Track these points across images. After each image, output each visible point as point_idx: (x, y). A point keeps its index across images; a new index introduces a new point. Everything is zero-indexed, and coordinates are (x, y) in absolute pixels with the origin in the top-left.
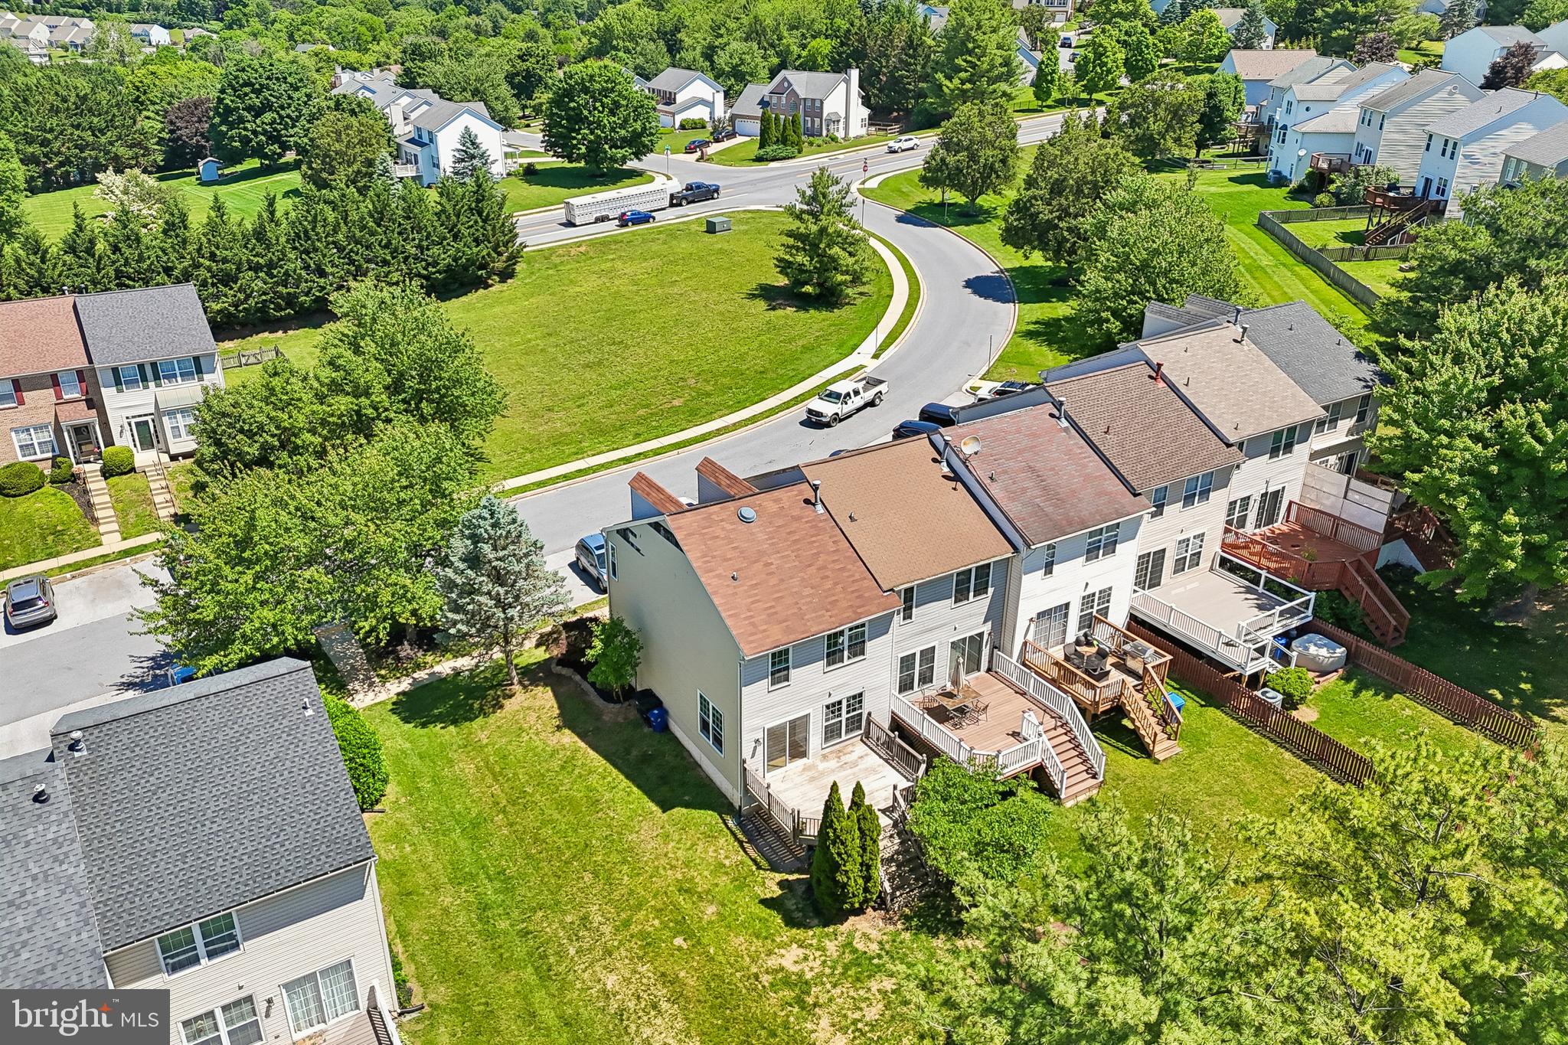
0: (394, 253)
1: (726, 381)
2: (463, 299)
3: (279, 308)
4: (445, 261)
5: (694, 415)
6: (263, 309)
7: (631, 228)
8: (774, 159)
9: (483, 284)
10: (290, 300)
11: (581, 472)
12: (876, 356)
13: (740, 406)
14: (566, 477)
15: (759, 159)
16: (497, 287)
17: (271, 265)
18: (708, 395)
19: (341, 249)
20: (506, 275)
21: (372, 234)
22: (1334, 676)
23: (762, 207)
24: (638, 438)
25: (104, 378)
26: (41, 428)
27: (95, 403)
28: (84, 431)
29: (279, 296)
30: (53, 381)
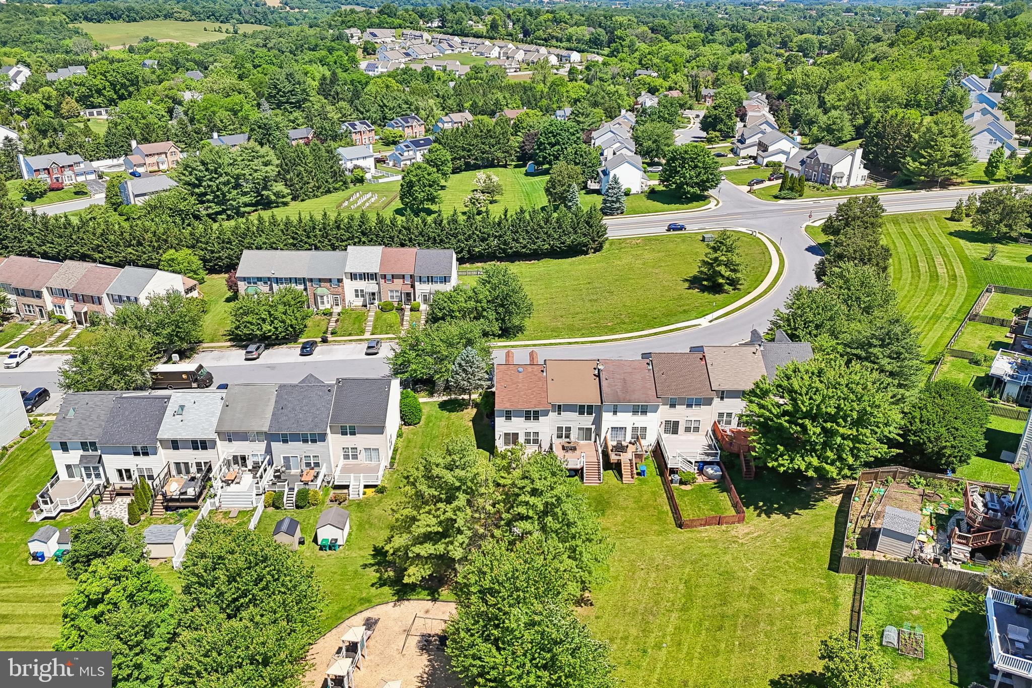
0: (549, 236)
1: (636, 319)
2: (574, 259)
3: (500, 253)
4: (568, 242)
5: (612, 331)
6: (494, 253)
7: (672, 233)
8: (784, 198)
9: (586, 253)
10: (504, 251)
11: (551, 344)
12: (711, 321)
13: (632, 331)
14: (545, 345)
15: (776, 197)
16: (591, 255)
17: (500, 236)
18: (624, 323)
19: (527, 232)
20: (596, 250)
21: (542, 228)
22: (713, 481)
23: (743, 230)
24: (583, 336)
25: (417, 279)
26: (397, 291)
27: (413, 286)
28: (408, 295)
29: (501, 248)
30: (403, 277)
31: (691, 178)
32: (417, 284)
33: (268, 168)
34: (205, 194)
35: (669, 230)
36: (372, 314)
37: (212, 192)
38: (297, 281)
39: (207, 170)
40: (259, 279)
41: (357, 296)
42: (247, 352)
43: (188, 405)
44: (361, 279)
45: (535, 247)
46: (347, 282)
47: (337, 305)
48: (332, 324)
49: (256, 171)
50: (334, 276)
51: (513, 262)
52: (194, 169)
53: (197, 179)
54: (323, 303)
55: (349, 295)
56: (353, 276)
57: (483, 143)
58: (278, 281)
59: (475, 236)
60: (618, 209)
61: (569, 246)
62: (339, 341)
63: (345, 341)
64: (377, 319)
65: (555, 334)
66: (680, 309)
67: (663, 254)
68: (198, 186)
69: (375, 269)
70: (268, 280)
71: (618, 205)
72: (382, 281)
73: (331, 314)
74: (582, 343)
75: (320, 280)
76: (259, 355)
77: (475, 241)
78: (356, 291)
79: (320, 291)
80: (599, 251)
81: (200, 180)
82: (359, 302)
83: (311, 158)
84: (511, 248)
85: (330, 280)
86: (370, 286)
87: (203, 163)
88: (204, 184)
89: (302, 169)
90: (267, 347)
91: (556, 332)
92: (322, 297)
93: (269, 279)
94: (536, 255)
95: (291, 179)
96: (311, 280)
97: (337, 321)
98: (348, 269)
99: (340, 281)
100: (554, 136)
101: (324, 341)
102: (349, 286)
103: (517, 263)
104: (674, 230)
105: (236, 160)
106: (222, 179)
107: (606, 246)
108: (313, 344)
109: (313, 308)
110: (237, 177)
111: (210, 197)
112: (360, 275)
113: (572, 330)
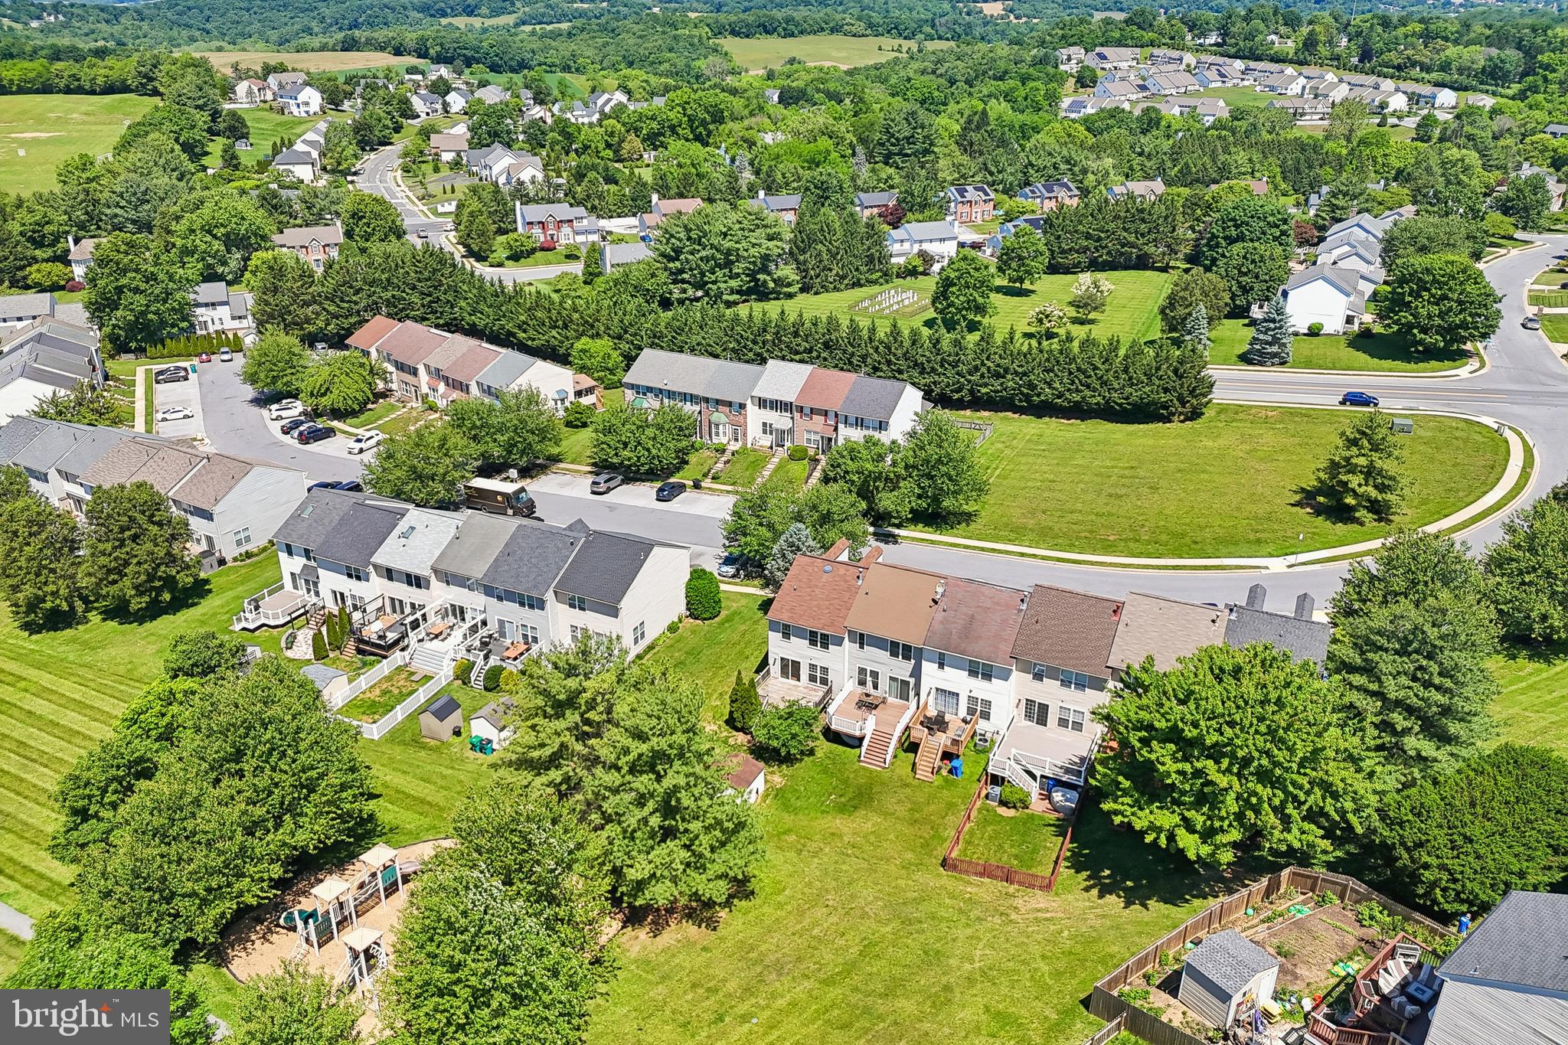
0: (1104, 383)
1: (1164, 537)
2: (1139, 426)
3: (1020, 401)
4: (1135, 397)
5: (1108, 548)
6: (1012, 398)
7: (1349, 408)
9: (1167, 420)
10: (1027, 398)
11: (993, 550)
12: (1291, 566)
13: (1139, 555)
14: (983, 549)
16: (1174, 425)
17: (1025, 374)
18: (1136, 541)
19: (1071, 373)
20: (1187, 418)
21: (1095, 368)
22: (1057, 815)
23: (1486, 420)
24: (1054, 547)
25: (841, 418)
26: (816, 433)
27: (836, 429)
28: (830, 440)
29: (1022, 393)
30: (826, 413)
31: (1430, 317)
32: (841, 426)
33: (771, 244)
34: (682, 271)
35: (1343, 403)
36: (776, 460)
37: (691, 269)
38: (693, 399)
39: (689, 238)
40: (650, 389)
41: (765, 432)
42: (594, 483)
43: (419, 527)
44: (771, 408)
45: (1078, 398)
46: (752, 409)
47: (736, 440)
48: (720, 465)
49: (754, 245)
50: (736, 399)
51: (1039, 417)
52: (672, 236)
53: (673, 250)
54: (717, 434)
55: (754, 429)
56: (762, 403)
57: (1125, 229)
58: (671, 395)
59: (984, 370)
60: (1275, 355)
61: (1134, 405)
62: (714, 490)
63: (722, 491)
64: (779, 467)
65: (1013, 536)
66: (1252, 537)
67: (1297, 440)
68: (671, 259)
69: (790, 397)
70: (659, 392)
71: (1275, 349)
72: (797, 415)
73: (723, 451)
74: (1044, 558)
75: (718, 402)
76: (609, 490)
77: (982, 376)
78: (765, 424)
79: (716, 417)
80: (1191, 419)
81: (678, 251)
82: (766, 441)
83: (840, 233)
84: (1039, 395)
85: (730, 404)
86: (781, 420)
87: (688, 230)
88: (682, 257)
89: (824, 249)
90: (627, 480)
91: (1016, 533)
92: (717, 425)
93: (661, 391)
94: (1079, 412)
95: (805, 262)
96: (707, 400)
97: (727, 462)
98: (757, 392)
99: (742, 406)
100: (1237, 226)
101: (697, 486)
102: (755, 416)
103: (1047, 419)
104: (1354, 403)
105: (730, 229)
106: (703, 253)
107: (1209, 413)
108: (682, 488)
109: (706, 439)
110: (729, 252)
111: (685, 276)
112: (771, 402)
113: (1045, 536)
